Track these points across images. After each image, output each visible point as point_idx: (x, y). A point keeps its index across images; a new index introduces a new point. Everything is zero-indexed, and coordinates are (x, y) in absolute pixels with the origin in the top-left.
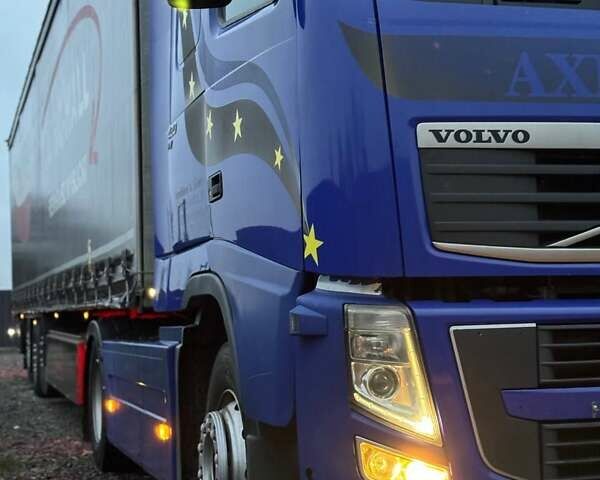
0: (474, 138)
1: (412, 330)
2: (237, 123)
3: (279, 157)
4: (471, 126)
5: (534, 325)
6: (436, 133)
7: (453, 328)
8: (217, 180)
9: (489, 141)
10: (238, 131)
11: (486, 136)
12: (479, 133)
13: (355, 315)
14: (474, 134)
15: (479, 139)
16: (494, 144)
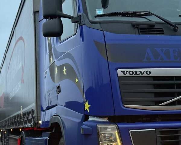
0: (134, 73)
1: (118, 132)
2: (65, 70)
3: (77, 80)
4: (133, 70)
5: (155, 129)
6: (123, 72)
7: (130, 131)
8: (59, 87)
9: (139, 74)
10: (65, 73)
11: (138, 73)
12: (136, 72)
13: (100, 128)
14: (134, 72)
15: (136, 74)
16: (140, 75)
